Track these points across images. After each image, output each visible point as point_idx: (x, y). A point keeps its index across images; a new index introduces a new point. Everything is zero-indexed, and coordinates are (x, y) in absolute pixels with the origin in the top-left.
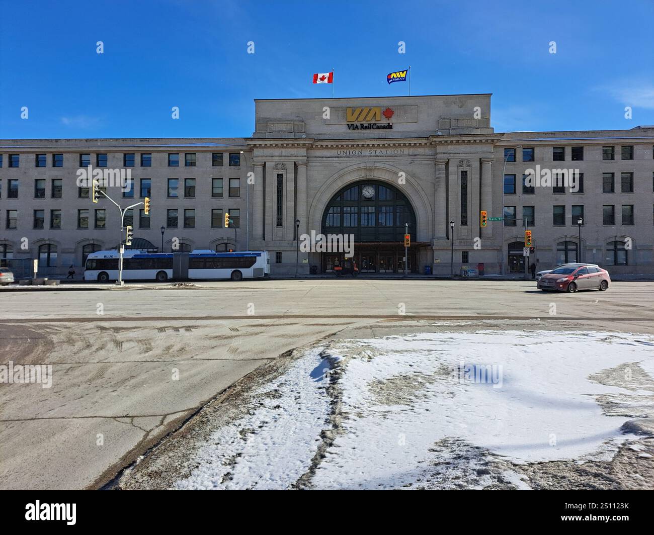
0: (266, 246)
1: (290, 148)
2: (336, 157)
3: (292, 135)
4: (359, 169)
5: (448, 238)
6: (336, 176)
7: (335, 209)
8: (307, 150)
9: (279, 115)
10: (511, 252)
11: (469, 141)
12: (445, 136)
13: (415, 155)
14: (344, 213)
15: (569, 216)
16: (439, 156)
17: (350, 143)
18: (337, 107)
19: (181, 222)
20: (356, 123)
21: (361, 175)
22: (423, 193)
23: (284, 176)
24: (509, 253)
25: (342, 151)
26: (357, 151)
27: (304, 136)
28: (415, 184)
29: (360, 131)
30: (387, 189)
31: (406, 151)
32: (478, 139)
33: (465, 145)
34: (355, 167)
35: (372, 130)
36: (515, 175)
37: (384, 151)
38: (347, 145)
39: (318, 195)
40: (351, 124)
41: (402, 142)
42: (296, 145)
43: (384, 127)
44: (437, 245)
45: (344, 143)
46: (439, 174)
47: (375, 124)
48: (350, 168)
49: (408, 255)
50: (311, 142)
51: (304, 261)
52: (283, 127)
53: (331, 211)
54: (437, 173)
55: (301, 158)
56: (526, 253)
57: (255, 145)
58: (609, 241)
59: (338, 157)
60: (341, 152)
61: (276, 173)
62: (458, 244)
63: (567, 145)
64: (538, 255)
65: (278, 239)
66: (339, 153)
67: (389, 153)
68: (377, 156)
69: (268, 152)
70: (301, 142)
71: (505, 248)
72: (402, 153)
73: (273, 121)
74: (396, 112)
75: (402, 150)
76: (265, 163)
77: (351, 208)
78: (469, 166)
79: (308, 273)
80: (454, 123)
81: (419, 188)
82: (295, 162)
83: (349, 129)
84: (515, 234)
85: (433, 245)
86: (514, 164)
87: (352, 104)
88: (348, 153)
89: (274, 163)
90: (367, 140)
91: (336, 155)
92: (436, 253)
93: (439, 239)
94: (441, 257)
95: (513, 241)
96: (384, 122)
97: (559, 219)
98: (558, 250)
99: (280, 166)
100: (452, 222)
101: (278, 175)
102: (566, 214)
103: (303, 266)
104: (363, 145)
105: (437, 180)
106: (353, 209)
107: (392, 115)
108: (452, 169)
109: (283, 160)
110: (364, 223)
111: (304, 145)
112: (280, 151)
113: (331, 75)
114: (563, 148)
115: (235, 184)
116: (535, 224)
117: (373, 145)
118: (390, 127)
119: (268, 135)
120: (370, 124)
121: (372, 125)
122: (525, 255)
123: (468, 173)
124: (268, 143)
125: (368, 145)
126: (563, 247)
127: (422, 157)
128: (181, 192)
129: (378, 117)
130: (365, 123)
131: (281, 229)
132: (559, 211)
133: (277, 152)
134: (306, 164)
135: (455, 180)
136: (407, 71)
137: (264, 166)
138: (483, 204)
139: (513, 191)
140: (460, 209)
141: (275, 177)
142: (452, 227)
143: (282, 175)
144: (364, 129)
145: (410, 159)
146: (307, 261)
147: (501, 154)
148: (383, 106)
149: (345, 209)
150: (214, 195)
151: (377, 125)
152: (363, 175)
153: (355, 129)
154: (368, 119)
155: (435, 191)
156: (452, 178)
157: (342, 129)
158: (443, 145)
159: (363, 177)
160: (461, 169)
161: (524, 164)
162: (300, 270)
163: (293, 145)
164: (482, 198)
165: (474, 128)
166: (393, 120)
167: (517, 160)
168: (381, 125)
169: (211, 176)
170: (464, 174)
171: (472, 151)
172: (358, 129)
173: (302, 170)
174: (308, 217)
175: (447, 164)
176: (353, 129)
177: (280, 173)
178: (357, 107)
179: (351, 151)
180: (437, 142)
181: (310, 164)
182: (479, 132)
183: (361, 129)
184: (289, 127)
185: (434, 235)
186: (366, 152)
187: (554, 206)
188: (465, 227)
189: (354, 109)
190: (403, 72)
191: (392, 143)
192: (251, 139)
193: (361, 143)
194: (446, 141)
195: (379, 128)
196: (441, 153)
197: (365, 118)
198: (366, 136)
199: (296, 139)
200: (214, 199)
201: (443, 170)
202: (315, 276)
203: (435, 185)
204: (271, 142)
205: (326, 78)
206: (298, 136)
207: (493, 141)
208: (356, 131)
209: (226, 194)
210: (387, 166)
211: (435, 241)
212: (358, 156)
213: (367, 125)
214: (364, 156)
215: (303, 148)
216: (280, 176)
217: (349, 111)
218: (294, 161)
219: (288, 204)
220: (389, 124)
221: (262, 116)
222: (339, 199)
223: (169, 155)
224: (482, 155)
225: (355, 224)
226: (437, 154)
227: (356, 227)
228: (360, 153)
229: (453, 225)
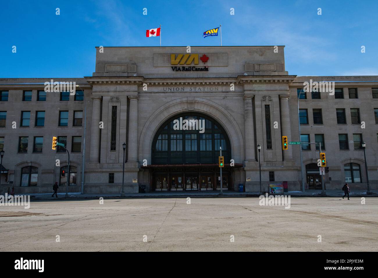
0: (100, 168)
1: (123, 84)
2: (162, 93)
3: (126, 75)
4: (182, 103)
5: (257, 160)
6: (162, 108)
7: (164, 136)
8: (139, 87)
9: (116, 59)
10: (308, 172)
11: (270, 81)
12: (250, 77)
13: (227, 92)
14: (171, 140)
15: (351, 142)
16: (246, 92)
17: (174, 81)
18: (164, 54)
19: (30, 148)
20: (179, 66)
21: (184, 108)
22: (234, 123)
23: (118, 108)
24: (307, 173)
25: (167, 88)
26: (180, 88)
27: (135, 75)
28: (228, 115)
29: (182, 72)
31: (220, 89)
32: (276, 79)
33: (270, 84)
34: (178, 101)
35: (192, 72)
36: (307, 110)
37: (202, 88)
38: (172, 83)
39: (147, 124)
40: (175, 67)
41: (216, 81)
42: (128, 82)
43: (201, 70)
44: (248, 166)
45: (169, 81)
46: (247, 107)
47: (194, 67)
48: (174, 102)
49: (222, 175)
50: (141, 80)
51: (133, 181)
52: (118, 68)
53: (160, 138)
54: (246, 106)
55: (132, 93)
56: (322, 172)
57: (93, 82)
59: (164, 93)
60: (167, 89)
61: (111, 105)
62: (265, 165)
63: (345, 86)
64: (330, 174)
65: (111, 162)
66: (165, 89)
67: (206, 90)
68: (196, 92)
69: (104, 88)
70: (133, 80)
71: (304, 169)
72: (216, 90)
73: (111, 63)
74: (210, 58)
75: (216, 87)
76: (102, 97)
77: (176, 136)
78: (271, 100)
79: (137, 191)
80: (257, 67)
81: (232, 119)
82: (127, 96)
83: (173, 71)
84: (310, 157)
85: (245, 166)
86: (306, 101)
87: (175, 51)
88: (172, 90)
89: (110, 97)
90: (187, 79)
91: (163, 91)
92: (247, 173)
93: (250, 161)
94: (251, 177)
95: (309, 162)
96: (201, 65)
97: (344, 145)
98: (345, 170)
99: (115, 100)
100: (259, 146)
101: (113, 107)
102: (349, 140)
103: (132, 186)
104: (184, 83)
105: (245, 112)
106: (178, 136)
107: (207, 60)
108: (257, 103)
109: (117, 94)
110: (188, 148)
111: (135, 82)
112: (115, 88)
113: (159, 30)
114: (342, 89)
115: (79, 115)
116: (326, 149)
117: (193, 83)
118: (206, 69)
119: (105, 74)
120: (190, 67)
121: (191, 67)
122: (321, 174)
123: (270, 106)
124: (105, 80)
125: (189, 83)
126: (349, 168)
127: (232, 93)
128: (32, 122)
129: (196, 61)
130: (186, 66)
131: (114, 153)
132: (343, 139)
133: (112, 88)
134: (138, 98)
135: (260, 111)
136: (218, 28)
137: (101, 99)
138: (283, 132)
139: (306, 122)
140: (265, 136)
141: (111, 108)
142: (259, 150)
143: (116, 107)
144: (185, 71)
145: (224, 95)
146: (136, 181)
147: (295, 92)
148: (200, 54)
149: (172, 136)
150: (60, 125)
151: (196, 67)
152: (186, 107)
153: (178, 71)
154: (188, 63)
155: (245, 121)
156: (258, 110)
157: (167, 71)
158: (249, 83)
159: (185, 109)
160: (264, 103)
161: (313, 101)
163: (126, 82)
164: (283, 127)
165: (273, 71)
166: (208, 64)
167: (308, 97)
168: (199, 68)
169: (59, 109)
170: (267, 107)
171: (272, 89)
172: (180, 71)
173: (133, 102)
174: (138, 142)
175: (253, 99)
176: (176, 71)
177: (114, 105)
178: (179, 54)
179: (175, 88)
180: (244, 81)
181: (141, 98)
182: (276, 74)
183: (183, 71)
184: (123, 68)
185: (245, 157)
186: (187, 89)
187: (339, 134)
188: (270, 151)
189: (176, 55)
190: (215, 29)
191: (208, 81)
192: (91, 78)
193: (182, 81)
194: (251, 81)
195: (197, 70)
196: (248, 90)
198: (187, 76)
199: (128, 77)
200: (60, 128)
201: (250, 104)
202: (143, 195)
203: (244, 117)
204: (107, 80)
205: (155, 32)
206: (130, 75)
207: (288, 81)
208: (179, 72)
209: (70, 124)
210: (205, 100)
211: (246, 162)
212: (181, 92)
213: (188, 68)
214: (186, 92)
215: (134, 85)
216: (114, 108)
217: (173, 57)
218: (127, 95)
219: (121, 131)
220: (205, 67)
221: (101, 60)
222: (166, 128)
223: (24, 92)
224: (280, 93)
225: (180, 148)
226: (244, 91)
227: (181, 152)
228: (182, 90)
229: (260, 148)
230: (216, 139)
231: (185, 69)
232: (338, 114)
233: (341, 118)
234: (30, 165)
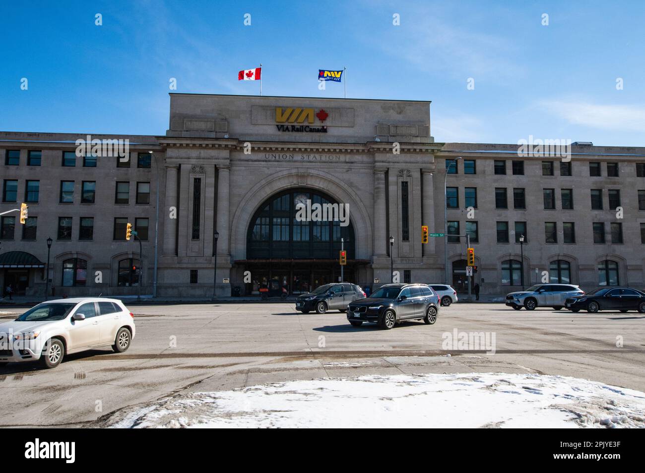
0: (178, 263)
1: (210, 148)
2: (263, 161)
3: (213, 135)
4: (290, 176)
5: (389, 255)
6: (263, 182)
7: (263, 219)
8: (231, 152)
9: (198, 112)
10: (455, 271)
11: (409, 150)
12: (383, 143)
13: (352, 163)
14: (273, 225)
15: (512, 232)
16: (377, 164)
17: (280, 146)
18: (266, 106)
19: (75, 232)
20: (286, 124)
21: (293, 182)
22: (361, 204)
23: (203, 182)
24: (453, 272)
25: (270, 154)
26: (288, 155)
27: (226, 136)
28: (353, 194)
29: (291, 133)
30: (323, 199)
31: (342, 158)
32: (418, 148)
33: (410, 153)
34: (285, 173)
35: (304, 133)
36: (457, 188)
37: (317, 156)
38: (277, 149)
39: (242, 204)
40: (281, 126)
41: (338, 147)
42: (217, 146)
43: (318, 131)
44: (377, 262)
45: (273, 146)
46: (379, 184)
47: (308, 126)
48: (280, 174)
49: (344, 275)
50: (234, 143)
51: (224, 281)
52: (202, 125)
53: (258, 221)
54: (376, 183)
55: (222, 161)
56: (469, 272)
57: (168, 145)
58: (552, 260)
59: (266, 161)
60: (269, 156)
61: (192, 177)
62: (399, 262)
63: (508, 158)
64: (484, 274)
65: (194, 254)
66: (267, 156)
67: (323, 158)
68: (310, 162)
69: (183, 152)
70: (223, 143)
71: (449, 267)
72: (337, 159)
73: (193, 118)
74: (330, 115)
75: (338, 156)
76: (180, 165)
77: (281, 219)
78: (409, 176)
79: (230, 295)
80: (392, 130)
81: (357, 199)
82: (215, 165)
83: (279, 130)
84: (459, 252)
85: (373, 263)
86: (456, 176)
87: (280, 104)
88: (277, 158)
89: (191, 165)
90: (298, 144)
91: (264, 158)
92: (376, 272)
93: (379, 256)
94: (381, 277)
95: (457, 259)
96: (318, 124)
97: (503, 236)
98: (503, 269)
99: (198, 169)
100: (392, 238)
101: (195, 179)
102: (509, 230)
103: (223, 287)
104: (294, 149)
105: (376, 190)
106: (283, 220)
107: (326, 118)
108: (392, 179)
109: (201, 162)
110: (297, 238)
111: (226, 146)
112: (198, 153)
113: (258, 71)
114: (504, 162)
115: (144, 189)
116: (479, 241)
117: (306, 149)
118: (324, 130)
119: (184, 134)
120: (302, 126)
121: (304, 127)
122: (467, 274)
123: (409, 184)
124: (184, 142)
125: (300, 149)
126: (507, 266)
127: (359, 165)
128: (77, 197)
129: (311, 119)
130: (297, 125)
131: (198, 242)
132: (502, 228)
133: (194, 153)
134: (229, 168)
135: (395, 190)
136: (342, 71)
137: (179, 169)
138: (425, 218)
139: (456, 205)
140: (401, 223)
141: (192, 181)
142: (392, 243)
143: (200, 179)
144: (295, 131)
145: (347, 166)
146: (228, 281)
147: (443, 165)
148: (316, 108)
149: (275, 220)
150: (118, 201)
151: (310, 127)
152: (295, 182)
153: (285, 131)
154: (299, 121)
155: (374, 202)
156: (392, 189)
157: (269, 130)
158: (382, 152)
159: (295, 184)
160: (401, 180)
161: (466, 177)
162: (219, 292)
163: (213, 145)
164: (425, 211)
165: (414, 136)
166: (327, 123)
167: (459, 172)
168: (315, 127)
169: (115, 178)
170: (405, 185)
171: (412, 160)
172: (289, 131)
173: (224, 174)
174: (230, 229)
175: (387, 173)
176: (283, 131)
177: (197, 177)
178: (287, 107)
179: (281, 155)
180: (375, 149)
181: (234, 168)
182: (418, 140)
183: (292, 131)
184: (209, 125)
185: (373, 251)
186: (298, 157)
187: (497, 222)
188: (407, 243)
189: (284, 109)
190: (338, 72)
191: (326, 147)
192: (164, 138)
193: (292, 146)
194: (385, 149)
195: (312, 130)
196: (380, 162)
197: (297, 119)
198: (298, 139)
199: (217, 139)
200: (117, 206)
201: (383, 180)
202: (237, 299)
203: (374, 197)
205: (252, 74)
206: (219, 135)
207: (433, 150)
208: (287, 133)
209: (132, 201)
210: (321, 173)
211: (375, 258)
212: (289, 161)
213: (299, 127)
214: (295, 161)
215: (225, 149)
216: (197, 181)
217: (279, 111)
218: (215, 163)
219: (207, 212)
220: (323, 127)
221: (177, 112)
222: (267, 208)
223: (64, 152)
224: (424, 166)
225: (286, 238)
226: (375, 162)
227: (287, 242)
228: (291, 158)
229: (393, 240)
230: (335, 225)
231: (295, 129)
232: (497, 194)
233: (501, 200)
234: (75, 256)
